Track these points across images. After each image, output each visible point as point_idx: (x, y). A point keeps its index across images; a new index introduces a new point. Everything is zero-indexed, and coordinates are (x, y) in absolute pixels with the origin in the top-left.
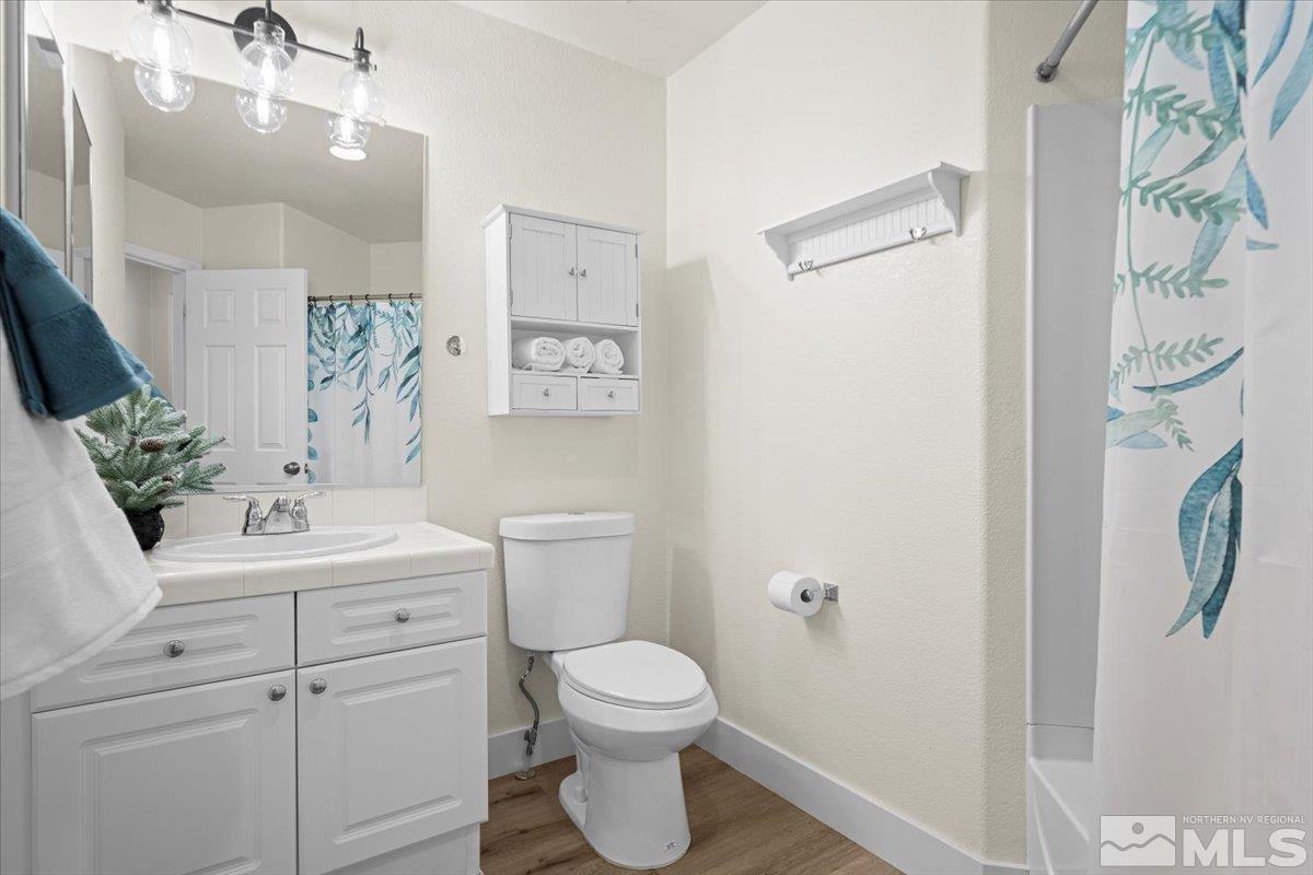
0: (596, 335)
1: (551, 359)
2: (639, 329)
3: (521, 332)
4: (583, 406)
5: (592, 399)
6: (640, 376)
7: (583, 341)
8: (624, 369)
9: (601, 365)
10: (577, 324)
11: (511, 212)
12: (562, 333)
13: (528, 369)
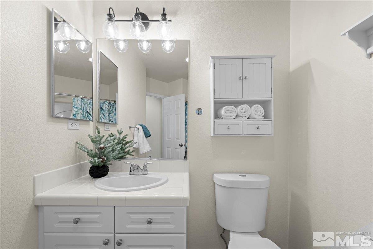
0: (251, 103)
1: (231, 114)
2: (272, 99)
3: (219, 105)
4: (245, 132)
5: (249, 129)
6: (272, 119)
7: (245, 106)
8: (265, 116)
9: (254, 115)
10: (242, 99)
11: (214, 59)
12: (236, 104)
13: (222, 119)
